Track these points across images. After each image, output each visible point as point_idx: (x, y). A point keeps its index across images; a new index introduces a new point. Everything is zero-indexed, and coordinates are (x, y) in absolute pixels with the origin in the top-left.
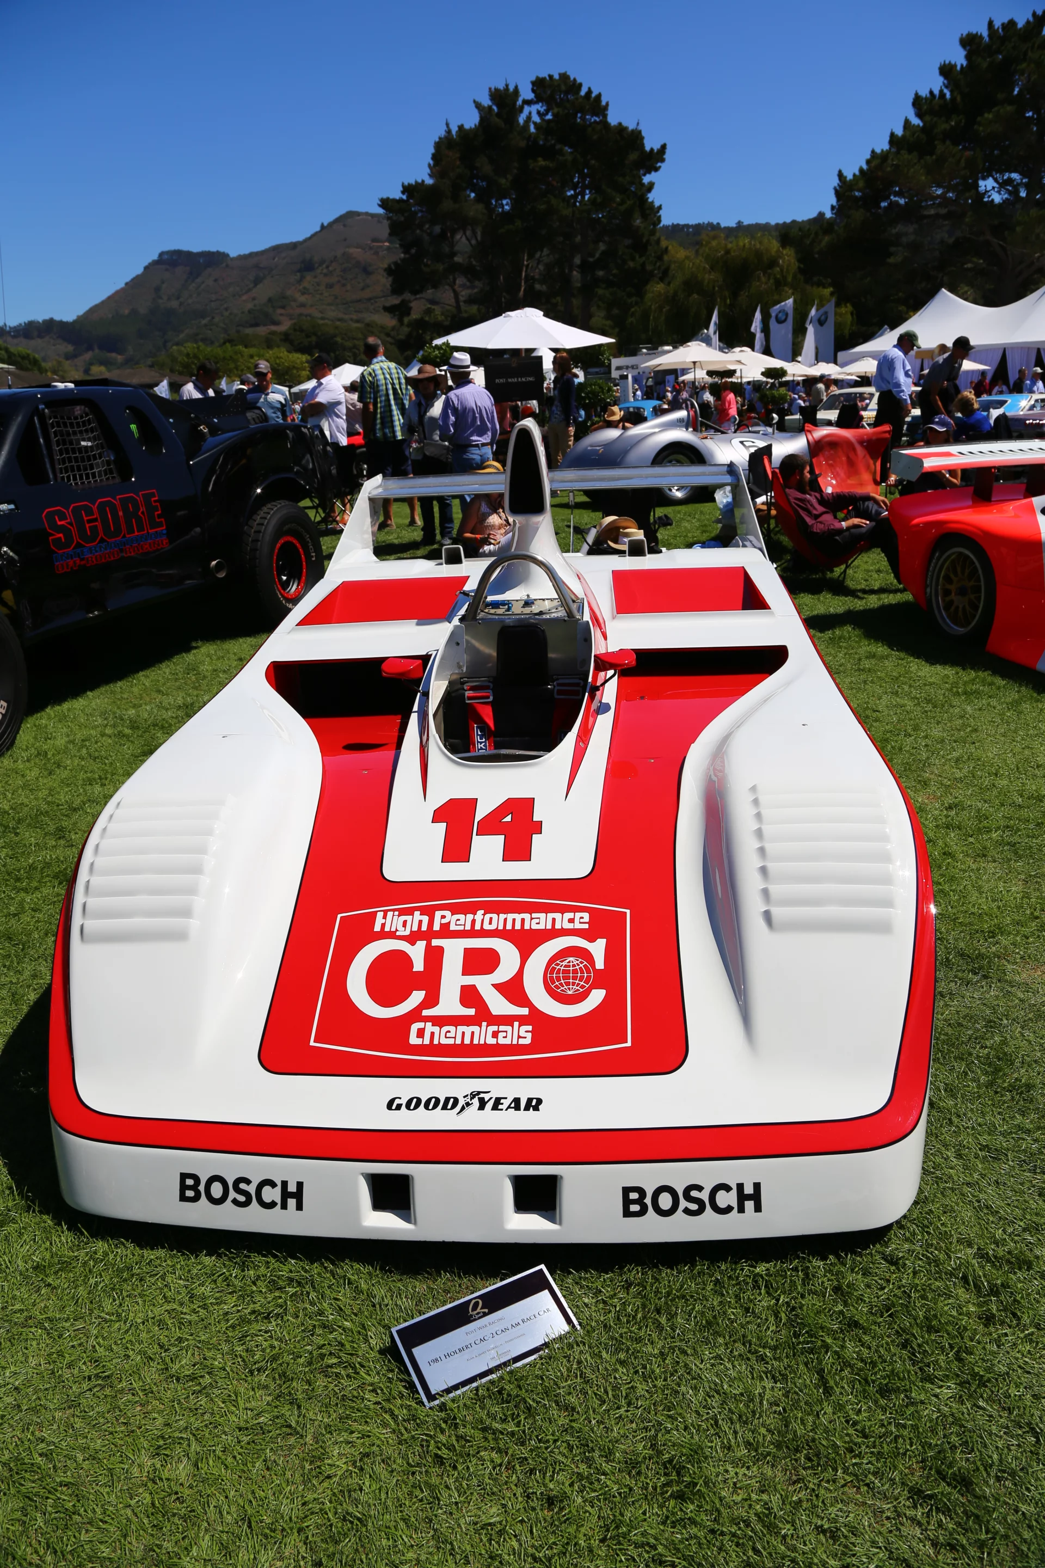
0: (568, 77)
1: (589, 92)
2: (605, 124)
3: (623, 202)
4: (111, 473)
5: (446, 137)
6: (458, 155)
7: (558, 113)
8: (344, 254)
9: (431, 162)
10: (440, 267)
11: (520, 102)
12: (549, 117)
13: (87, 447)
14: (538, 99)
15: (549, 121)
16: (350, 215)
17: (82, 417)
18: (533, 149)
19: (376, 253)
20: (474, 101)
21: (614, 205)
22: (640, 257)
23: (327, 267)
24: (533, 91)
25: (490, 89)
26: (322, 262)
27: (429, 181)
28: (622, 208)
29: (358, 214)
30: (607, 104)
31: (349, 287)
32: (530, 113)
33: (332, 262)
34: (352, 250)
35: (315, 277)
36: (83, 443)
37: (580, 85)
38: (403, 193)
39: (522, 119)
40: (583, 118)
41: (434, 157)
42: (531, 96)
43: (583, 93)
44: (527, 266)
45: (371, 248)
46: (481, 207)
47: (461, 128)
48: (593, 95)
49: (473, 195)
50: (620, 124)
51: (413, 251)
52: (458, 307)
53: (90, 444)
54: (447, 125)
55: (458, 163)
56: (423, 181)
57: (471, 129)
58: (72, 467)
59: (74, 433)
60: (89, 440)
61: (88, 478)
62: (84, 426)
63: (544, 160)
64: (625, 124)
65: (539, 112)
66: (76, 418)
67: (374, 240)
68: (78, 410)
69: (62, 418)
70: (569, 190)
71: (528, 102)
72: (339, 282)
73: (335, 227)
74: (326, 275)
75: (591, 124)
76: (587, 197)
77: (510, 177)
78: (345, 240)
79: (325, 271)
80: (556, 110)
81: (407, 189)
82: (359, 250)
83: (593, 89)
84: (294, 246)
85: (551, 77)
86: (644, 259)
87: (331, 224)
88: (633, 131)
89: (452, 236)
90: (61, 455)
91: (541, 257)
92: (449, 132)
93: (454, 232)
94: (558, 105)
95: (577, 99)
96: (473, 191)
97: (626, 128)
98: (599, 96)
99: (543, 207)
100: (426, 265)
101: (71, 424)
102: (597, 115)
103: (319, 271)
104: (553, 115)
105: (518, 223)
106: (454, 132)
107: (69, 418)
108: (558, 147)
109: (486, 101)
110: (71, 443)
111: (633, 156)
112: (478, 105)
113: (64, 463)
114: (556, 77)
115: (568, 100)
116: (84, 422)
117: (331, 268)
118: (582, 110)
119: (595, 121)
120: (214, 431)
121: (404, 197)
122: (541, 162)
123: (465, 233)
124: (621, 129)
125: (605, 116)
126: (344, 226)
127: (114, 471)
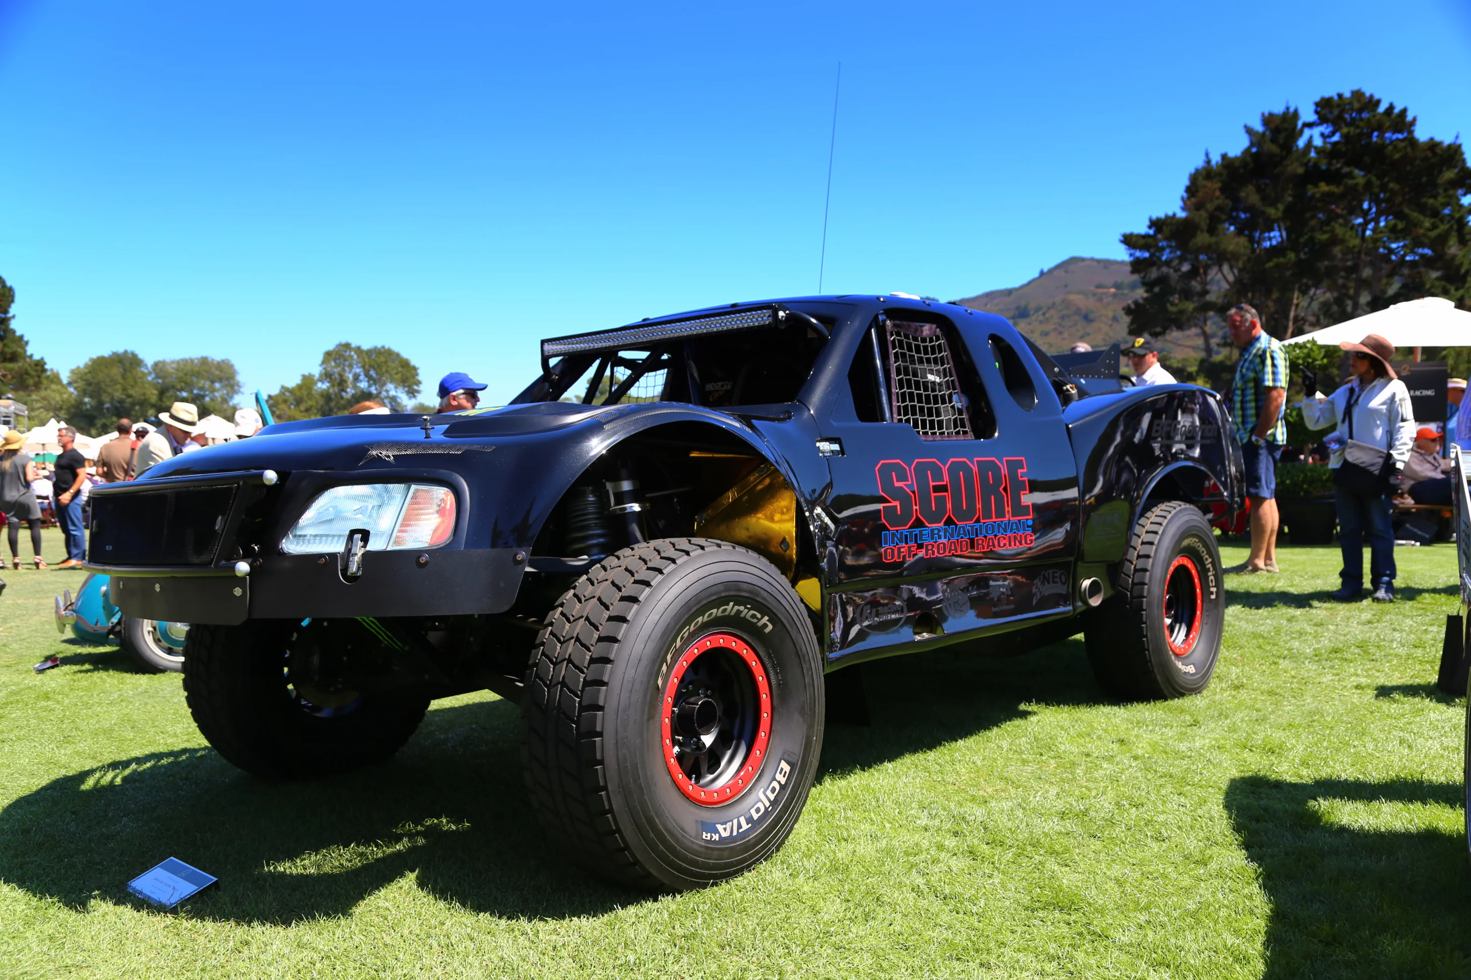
0: (1362, 94)
1: (1391, 107)
2: (1412, 141)
3: (1434, 227)
4: (963, 426)
5: (1204, 168)
6: (1219, 185)
7: (1348, 133)
8: (1063, 301)
9: (1185, 195)
10: (1190, 306)
11: (1300, 124)
12: (1336, 138)
13: (934, 383)
14: (1322, 119)
15: (1335, 143)
16: (1073, 260)
17: (931, 340)
18: (1314, 174)
19: (1100, 300)
20: (1246, 127)
21: (1422, 231)
22: (1457, 289)
23: (1044, 314)
24: (1316, 112)
25: (1263, 114)
26: (1038, 309)
27: (1181, 214)
28: (1433, 234)
29: (1082, 260)
30: (1415, 119)
31: (1066, 335)
32: (1311, 138)
33: (1049, 309)
34: (1073, 297)
35: (1030, 324)
36: (931, 377)
37: (1378, 102)
38: (1150, 227)
39: (1301, 143)
40: (1381, 136)
41: (1188, 190)
42: (1312, 118)
43: (1382, 108)
44: (1297, 305)
45: (1094, 295)
46: (1243, 240)
47: (1224, 157)
48: (1397, 111)
49: (1232, 228)
50: (1432, 139)
51: (1157, 290)
52: (1208, 350)
53: (938, 380)
54: (1207, 155)
55: (1218, 193)
56: (1174, 215)
57: (1236, 158)
58: (913, 407)
59: (921, 361)
60: (938, 373)
61: (932, 427)
62: (933, 353)
63: (1328, 184)
64: (1438, 138)
65: (1322, 135)
66: (924, 340)
67: (1099, 286)
68: (927, 329)
69: (907, 337)
70: (1357, 217)
71: (1310, 125)
72: (1055, 329)
73: (1055, 273)
74: (1041, 322)
75: (1392, 142)
76: (1382, 224)
77: (1281, 207)
78: (1066, 286)
79: (1041, 318)
80: (1345, 130)
81: (1155, 224)
82: (1081, 297)
83: (1396, 104)
84: (1009, 292)
85: (1340, 96)
86: (1461, 292)
87: (1051, 271)
88: (1450, 146)
89: (1206, 273)
90: (901, 387)
91: (1314, 294)
92: (1208, 162)
93: (1207, 267)
94: (1348, 125)
95: (1374, 116)
96: (1231, 224)
97: (1440, 144)
98: (1404, 112)
99: (1325, 237)
100: (1173, 304)
101: (917, 347)
102: (1400, 131)
103: (1034, 318)
104: (1342, 136)
105: (1292, 256)
106: (1213, 162)
107: (915, 339)
108: (1346, 170)
109: (1259, 127)
110: (915, 375)
111: (1450, 175)
112: (1249, 131)
113: (904, 401)
114: (1347, 94)
115: (1361, 119)
116: (933, 347)
117: (1047, 315)
118: (1380, 128)
119: (1397, 139)
120: (1082, 394)
121: (1151, 232)
122: (1324, 187)
123: (1220, 270)
124: (1433, 145)
125: (1411, 132)
126: (1066, 272)
127: (967, 423)
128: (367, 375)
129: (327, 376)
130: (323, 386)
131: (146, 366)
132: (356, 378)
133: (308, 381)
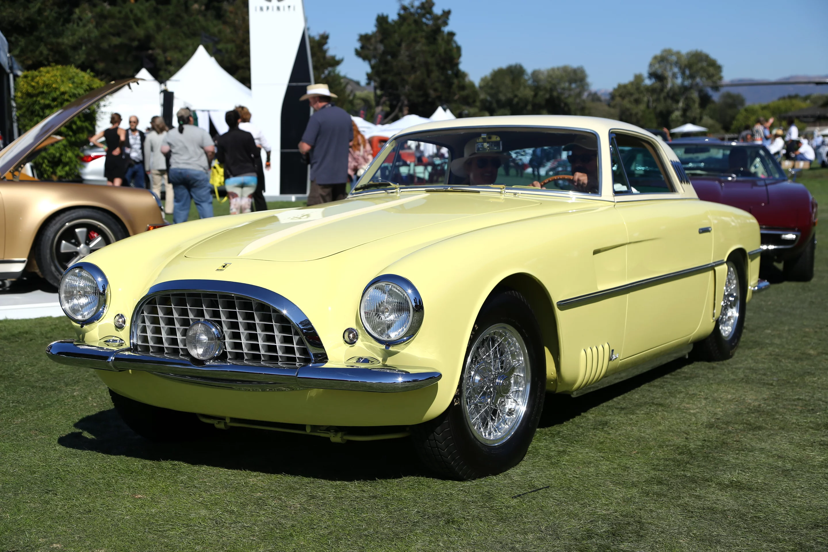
128: (683, 73)
129: (653, 75)
130: (648, 82)
131: (527, 75)
132: (674, 76)
133: (638, 78)
